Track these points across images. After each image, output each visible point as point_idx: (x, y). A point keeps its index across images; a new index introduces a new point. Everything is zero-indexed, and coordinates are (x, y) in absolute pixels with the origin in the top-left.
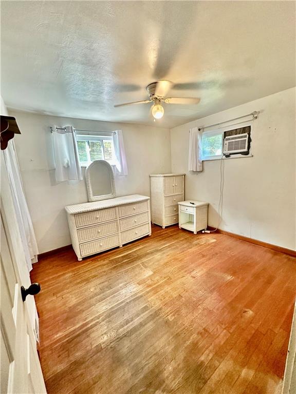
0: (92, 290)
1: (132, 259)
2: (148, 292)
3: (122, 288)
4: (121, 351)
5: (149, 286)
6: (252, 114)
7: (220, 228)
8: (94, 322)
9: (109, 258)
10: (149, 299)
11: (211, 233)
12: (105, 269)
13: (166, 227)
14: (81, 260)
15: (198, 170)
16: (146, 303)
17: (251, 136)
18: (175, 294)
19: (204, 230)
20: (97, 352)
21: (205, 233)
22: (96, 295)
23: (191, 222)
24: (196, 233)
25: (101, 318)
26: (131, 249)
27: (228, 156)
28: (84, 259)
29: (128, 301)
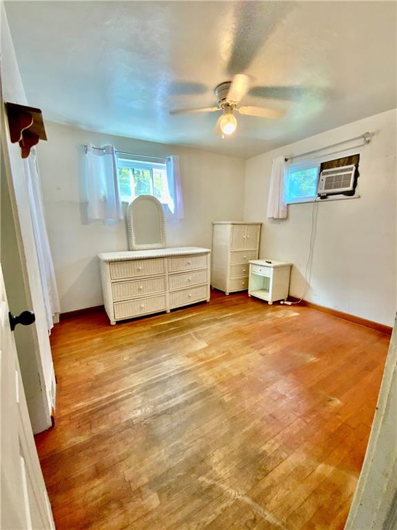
0: (125, 359)
1: (181, 328)
2: (199, 367)
3: (165, 360)
4: (158, 429)
5: (201, 360)
6: (364, 136)
7: (306, 299)
8: (126, 394)
9: (152, 324)
10: (200, 375)
11: (292, 305)
12: (146, 336)
13: (230, 294)
14: (114, 323)
15: (280, 217)
16: (195, 379)
17: (359, 169)
18: (235, 372)
19: (283, 300)
20: (128, 427)
21: (284, 304)
22: (131, 364)
23: (265, 290)
24: (271, 304)
25: (134, 391)
26: (181, 316)
27: (323, 197)
28: (119, 323)
29: (172, 374)
